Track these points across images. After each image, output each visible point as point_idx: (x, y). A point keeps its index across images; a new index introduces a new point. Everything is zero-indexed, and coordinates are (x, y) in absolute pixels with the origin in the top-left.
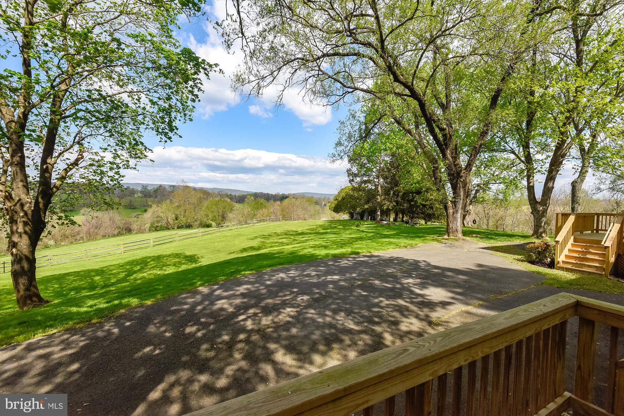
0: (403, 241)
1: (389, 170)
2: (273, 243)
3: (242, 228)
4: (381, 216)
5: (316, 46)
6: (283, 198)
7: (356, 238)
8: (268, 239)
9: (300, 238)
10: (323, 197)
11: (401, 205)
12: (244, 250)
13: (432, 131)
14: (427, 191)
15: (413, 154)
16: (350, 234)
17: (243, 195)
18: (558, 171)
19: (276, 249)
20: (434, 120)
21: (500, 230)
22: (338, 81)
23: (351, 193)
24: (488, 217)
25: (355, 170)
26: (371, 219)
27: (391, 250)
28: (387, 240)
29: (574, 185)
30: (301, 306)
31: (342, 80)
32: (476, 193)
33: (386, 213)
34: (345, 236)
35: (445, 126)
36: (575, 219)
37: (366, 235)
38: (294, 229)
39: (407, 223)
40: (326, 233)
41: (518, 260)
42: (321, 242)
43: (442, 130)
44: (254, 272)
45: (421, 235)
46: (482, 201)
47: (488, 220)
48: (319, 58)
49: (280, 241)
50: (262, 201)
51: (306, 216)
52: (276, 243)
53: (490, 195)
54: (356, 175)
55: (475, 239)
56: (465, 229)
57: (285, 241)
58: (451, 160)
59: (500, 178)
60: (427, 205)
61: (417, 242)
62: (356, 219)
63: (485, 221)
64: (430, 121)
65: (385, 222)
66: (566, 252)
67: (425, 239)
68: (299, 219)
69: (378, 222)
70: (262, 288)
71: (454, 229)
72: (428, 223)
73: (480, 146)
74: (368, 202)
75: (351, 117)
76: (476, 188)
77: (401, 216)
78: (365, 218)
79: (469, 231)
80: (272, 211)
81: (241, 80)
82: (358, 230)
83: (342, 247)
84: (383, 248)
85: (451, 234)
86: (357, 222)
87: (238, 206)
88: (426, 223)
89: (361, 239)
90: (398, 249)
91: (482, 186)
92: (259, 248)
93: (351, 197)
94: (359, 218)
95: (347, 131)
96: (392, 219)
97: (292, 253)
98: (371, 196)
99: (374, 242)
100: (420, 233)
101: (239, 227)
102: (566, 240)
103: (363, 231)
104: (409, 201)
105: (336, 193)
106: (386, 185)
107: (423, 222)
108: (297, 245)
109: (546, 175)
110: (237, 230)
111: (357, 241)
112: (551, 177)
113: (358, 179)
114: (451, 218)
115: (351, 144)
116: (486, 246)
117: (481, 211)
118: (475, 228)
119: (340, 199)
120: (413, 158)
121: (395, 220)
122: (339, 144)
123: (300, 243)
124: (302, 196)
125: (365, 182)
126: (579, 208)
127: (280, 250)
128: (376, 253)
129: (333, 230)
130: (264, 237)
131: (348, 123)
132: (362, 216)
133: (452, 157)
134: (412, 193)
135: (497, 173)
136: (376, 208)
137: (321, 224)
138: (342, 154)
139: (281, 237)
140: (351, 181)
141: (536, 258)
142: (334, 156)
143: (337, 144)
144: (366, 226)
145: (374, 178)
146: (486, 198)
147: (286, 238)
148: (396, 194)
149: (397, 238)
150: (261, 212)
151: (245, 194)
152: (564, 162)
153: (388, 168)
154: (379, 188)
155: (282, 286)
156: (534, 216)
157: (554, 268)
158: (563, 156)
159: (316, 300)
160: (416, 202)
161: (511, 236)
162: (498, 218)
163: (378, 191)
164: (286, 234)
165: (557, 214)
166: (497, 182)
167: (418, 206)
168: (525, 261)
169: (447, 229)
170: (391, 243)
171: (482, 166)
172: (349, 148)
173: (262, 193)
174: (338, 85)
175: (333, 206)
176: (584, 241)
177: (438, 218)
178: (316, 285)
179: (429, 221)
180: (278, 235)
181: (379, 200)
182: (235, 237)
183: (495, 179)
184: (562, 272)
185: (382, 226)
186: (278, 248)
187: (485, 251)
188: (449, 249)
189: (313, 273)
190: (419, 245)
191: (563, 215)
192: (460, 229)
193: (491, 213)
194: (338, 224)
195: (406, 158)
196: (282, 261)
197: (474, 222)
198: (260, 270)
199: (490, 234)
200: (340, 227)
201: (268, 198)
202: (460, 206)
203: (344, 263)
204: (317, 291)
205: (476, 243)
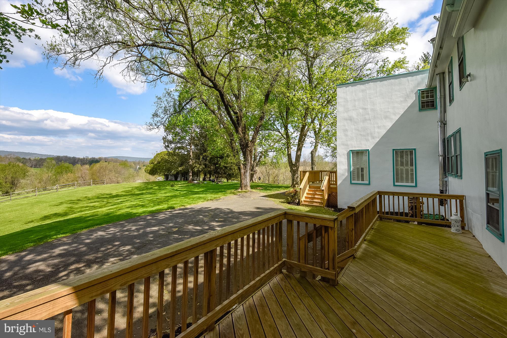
0: (209, 196)
1: (199, 140)
2: (82, 207)
3: (42, 194)
4: (193, 176)
5: (137, 36)
6: (93, 161)
7: (171, 196)
8: (77, 203)
9: (115, 200)
10: (137, 161)
11: (208, 167)
12: (46, 218)
13: (229, 113)
14: (228, 156)
15: (217, 127)
16: (165, 193)
17: (41, 159)
18: (303, 145)
19: (88, 213)
20: (230, 106)
21: (276, 184)
22: (156, 65)
23: (166, 157)
24: (268, 175)
25: (170, 137)
26: (184, 180)
27: (201, 203)
28: (198, 196)
29: (312, 153)
30: (123, 255)
31: (159, 64)
32: (260, 158)
33: (196, 174)
34: (160, 195)
35: (238, 111)
36: (309, 174)
37: (180, 193)
38: (108, 192)
39: (213, 181)
40: (142, 194)
41: (282, 202)
42: (138, 202)
43: (236, 113)
44: (68, 234)
45: (223, 190)
46: (264, 164)
47: (269, 177)
48: (139, 46)
49: (92, 204)
50: (67, 164)
51: (119, 179)
52: (87, 207)
53: (268, 160)
54: (171, 142)
55: (258, 191)
56: (253, 184)
57: (97, 204)
58: (242, 135)
59: (274, 148)
60: (228, 167)
61: (220, 196)
62: (170, 180)
63: (267, 178)
64: (227, 106)
65: (196, 182)
66: (305, 195)
67: (226, 193)
68: (112, 182)
69: (190, 182)
70: (81, 246)
71: (245, 184)
72: (229, 181)
73: (260, 127)
74: (181, 165)
75: (167, 95)
76: (260, 155)
77: (208, 176)
78: (179, 179)
79: (256, 185)
80: (80, 175)
81: (56, 50)
82: (173, 189)
83: (158, 205)
84: (194, 202)
85: (243, 188)
86: (172, 183)
87: (33, 171)
88: (227, 181)
89: (175, 196)
90: (206, 202)
91: (263, 153)
92: (66, 214)
93: (166, 161)
94: (174, 179)
95: (164, 106)
96: (201, 179)
97: (108, 214)
98: (184, 160)
99: (186, 198)
100: (223, 189)
101: (37, 193)
102: (305, 187)
103: (177, 190)
104: (215, 164)
105: (152, 157)
106: (196, 151)
107: (225, 180)
108: (112, 207)
109: (297, 147)
110: (35, 197)
111: (172, 199)
112: (299, 149)
113: (173, 145)
114: (243, 177)
115: (166, 117)
116: (265, 195)
117: (265, 171)
118: (260, 183)
119: (156, 163)
120: (217, 131)
121: (204, 179)
122: (155, 115)
123: (114, 205)
124: (115, 160)
125: (179, 148)
126: (315, 168)
127: (94, 213)
128: (188, 206)
129: (148, 191)
130: (72, 202)
131: (165, 99)
132: (176, 177)
133: (243, 133)
134: (217, 157)
135: (272, 144)
136: (188, 170)
137: (136, 186)
138: (159, 124)
139: (93, 201)
140: (167, 147)
141: (291, 200)
142: (151, 125)
143: (153, 115)
144: (180, 185)
145: (187, 145)
146: (267, 162)
147: (98, 202)
148: (205, 159)
149: (205, 194)
150: (65, 176)
151: (44, 157)
152: (306, 139)
153: (198, 137)
154: (191, 153)
155: (102, 241)
156: (292, 173)
157: (299, 205)
158: (305, 135)
159: (138, 248)
160: (220, 165)
161: (280, 187)
162: (274, 175)
163: (190, 156)
164: (98, 198)
165: (301, 172)
166: (272, 151)
167: (222, 168)
168: (285, 202)
169: (241, 184)
170: (200, 198)
171: (263, 140)
172: (165, 119)
173: (66, 157)
174: (156, 68)
175: (149, 168)
176: (314, 188)
177: (236, 177)
178: (136, 237)
179: (230, 179)
180: (89, 199)
181: (191, 163)
182: (33, 205)
183: (271, 148)
184: (303, 207)
185: (194, 185)
186: (90, 212)
187: (264, 198)
188: (241, 199)
189: (134, 228)
190: (221, 198)
191: (303, 172)
192: (249, 184)
193: (271, 172)
194: (154, 185)
195: (212, 130)
196: (98, 222)
197: (260, 179)
198: (75, 232)
199: (268, 187)
200: (156, 188)
201: (74, 161)
202: (248, 167)
203: (161, 216)
204: (138, 241)
205: (259, 193)
